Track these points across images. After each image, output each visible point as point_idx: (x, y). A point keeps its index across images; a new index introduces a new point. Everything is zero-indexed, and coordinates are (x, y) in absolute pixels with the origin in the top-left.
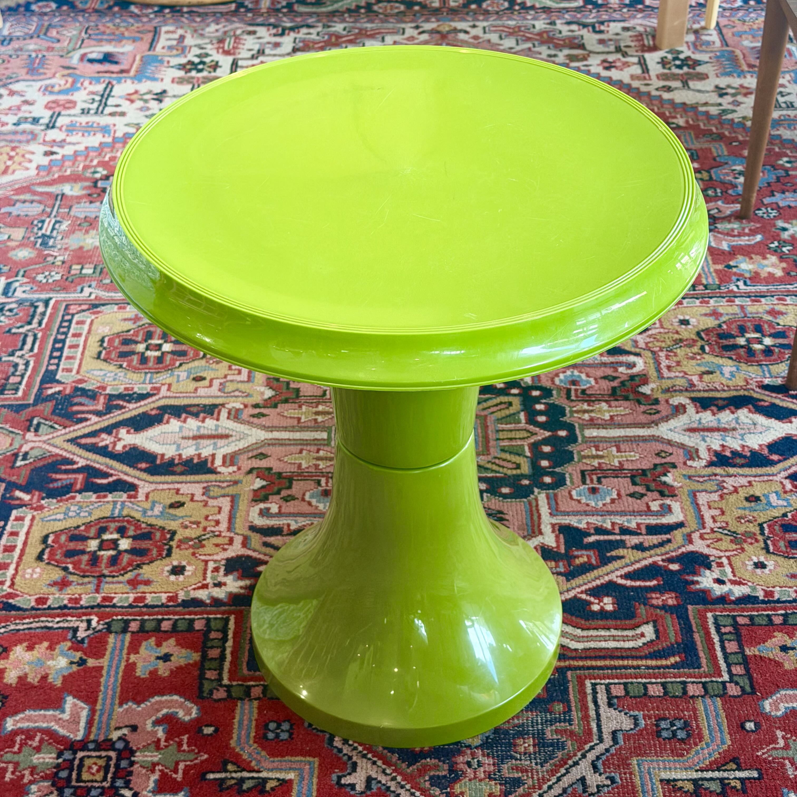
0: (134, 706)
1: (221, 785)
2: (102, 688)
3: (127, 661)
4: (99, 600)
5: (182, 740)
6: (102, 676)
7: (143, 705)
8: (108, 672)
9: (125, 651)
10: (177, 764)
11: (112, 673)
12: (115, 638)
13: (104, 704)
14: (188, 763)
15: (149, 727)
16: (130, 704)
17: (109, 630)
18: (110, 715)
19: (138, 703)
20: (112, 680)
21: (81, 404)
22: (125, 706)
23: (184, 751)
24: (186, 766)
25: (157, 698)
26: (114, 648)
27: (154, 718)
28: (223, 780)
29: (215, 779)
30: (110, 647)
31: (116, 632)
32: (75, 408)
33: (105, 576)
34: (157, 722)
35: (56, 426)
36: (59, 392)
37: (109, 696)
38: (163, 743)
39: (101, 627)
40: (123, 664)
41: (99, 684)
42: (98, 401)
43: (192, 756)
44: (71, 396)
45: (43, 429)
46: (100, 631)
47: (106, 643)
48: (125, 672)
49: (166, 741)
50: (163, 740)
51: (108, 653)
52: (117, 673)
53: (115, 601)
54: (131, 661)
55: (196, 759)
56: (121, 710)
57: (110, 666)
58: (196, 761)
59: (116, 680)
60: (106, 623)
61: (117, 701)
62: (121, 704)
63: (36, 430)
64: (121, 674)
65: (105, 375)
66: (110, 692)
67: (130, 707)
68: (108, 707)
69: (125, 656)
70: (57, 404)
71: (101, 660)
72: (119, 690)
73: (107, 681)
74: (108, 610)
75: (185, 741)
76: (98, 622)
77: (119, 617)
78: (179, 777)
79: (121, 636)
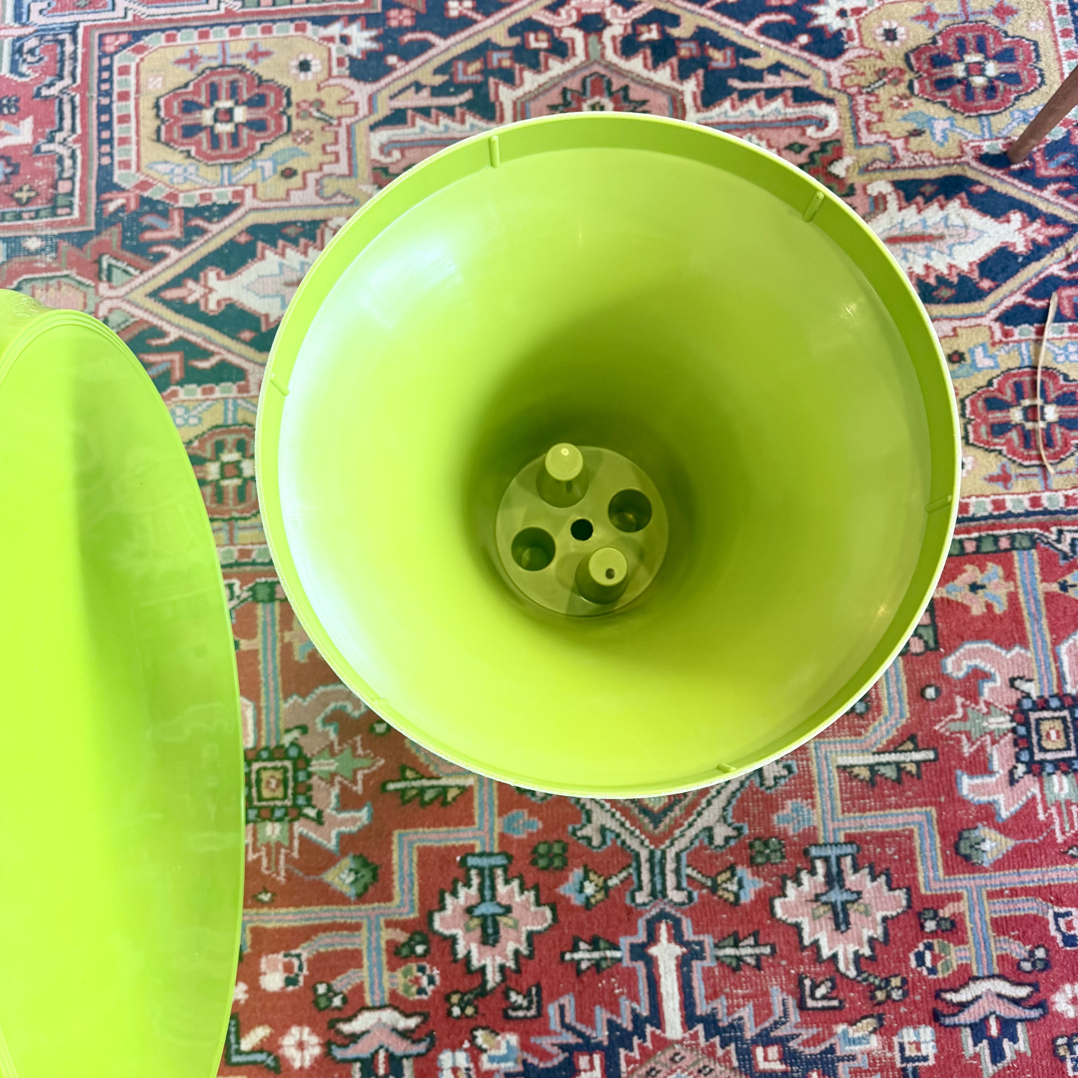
0: (300, 700)
1: (402, 797)
2: (262, 678)
3: (282, 641)
4: (236, 555)
5: (355, 742)
6: (258, 663)
7: (308, 699)
8: (265, 656)
9: (277, 628)
10: (355, 772)
11: (269, 658)
12: (264, 609)
13: (268, 700)
14: (366, 771)
15: (319, 727)
16: (295, 697)
17: (255, 599)
18: (277, 713)
19: (304, 696)
20: (270, 667)
21: (153, 228)
22: (291, 701)
23: (359, 756)
24: (365, 775)
25: (321, 689)
26: (265, 623)
27: (322, 715)
28: (403, 791)
29: (396, 790)
30: (260, 621)
31: (263, 601)
32: (149, 235)
33: (237, 519)
34: (327, 721)
35: (131, 270)
36: (122, 208)
37: (271, 689)
38: (337, 748)
39: (245, 595)
40: (279, 645)
41: (257, 673)
42: (172, 220)
43: (367, 762)
44: (138, 214)
45: (117, 274)
46: (245, 600)
47: (255, 616)
48: (282, 655)
49: (340, 744)
50: (336, 743)
51: (260, 630)
52: (274, 657)
53: (254, 555)
54: (286, 640)
55: (373, 765)
56: (286, 706)
57: (265, 649)
58: (374, 768)
59: (275, 667)
60: (251, 589)
61: (281, 695)
62: (285, 698)
63: (109, 279)
64: (278, 660)
65: (172, 171)
66: (272, 683)
67: (296, 702)
68: (272, 703)
69: (278, 634)
70: (124, 230)
71: (254, 641)
72: (279, 679)
73: (265, 668)
74: (248, 568)
75: (359, 744)
76: (241, 587)
77: (263, 580)
78: (359, 788)
79: (269, 606)
